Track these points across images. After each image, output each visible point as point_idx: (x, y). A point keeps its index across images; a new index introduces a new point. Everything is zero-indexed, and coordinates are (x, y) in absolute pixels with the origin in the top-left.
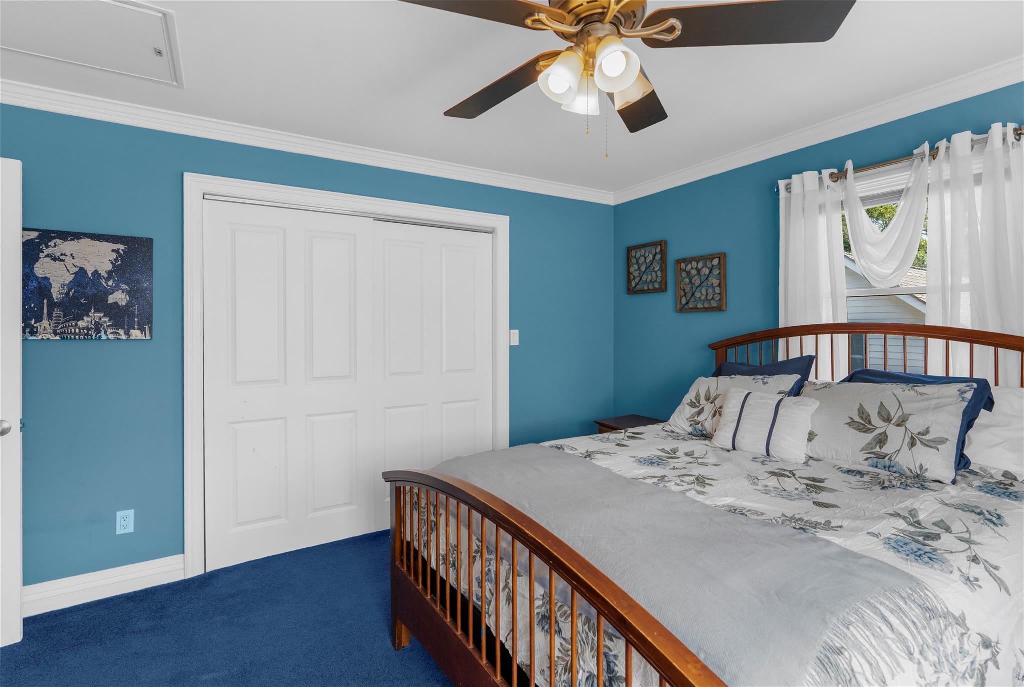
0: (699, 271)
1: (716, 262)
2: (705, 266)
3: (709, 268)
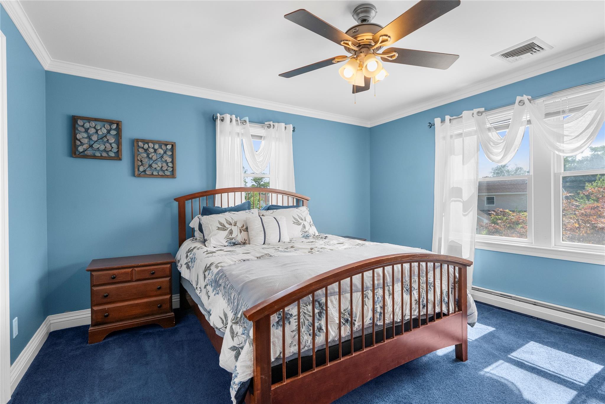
0: (155, 150)
1: (169, 147)
2: (160, 147)
3: (163, 150)
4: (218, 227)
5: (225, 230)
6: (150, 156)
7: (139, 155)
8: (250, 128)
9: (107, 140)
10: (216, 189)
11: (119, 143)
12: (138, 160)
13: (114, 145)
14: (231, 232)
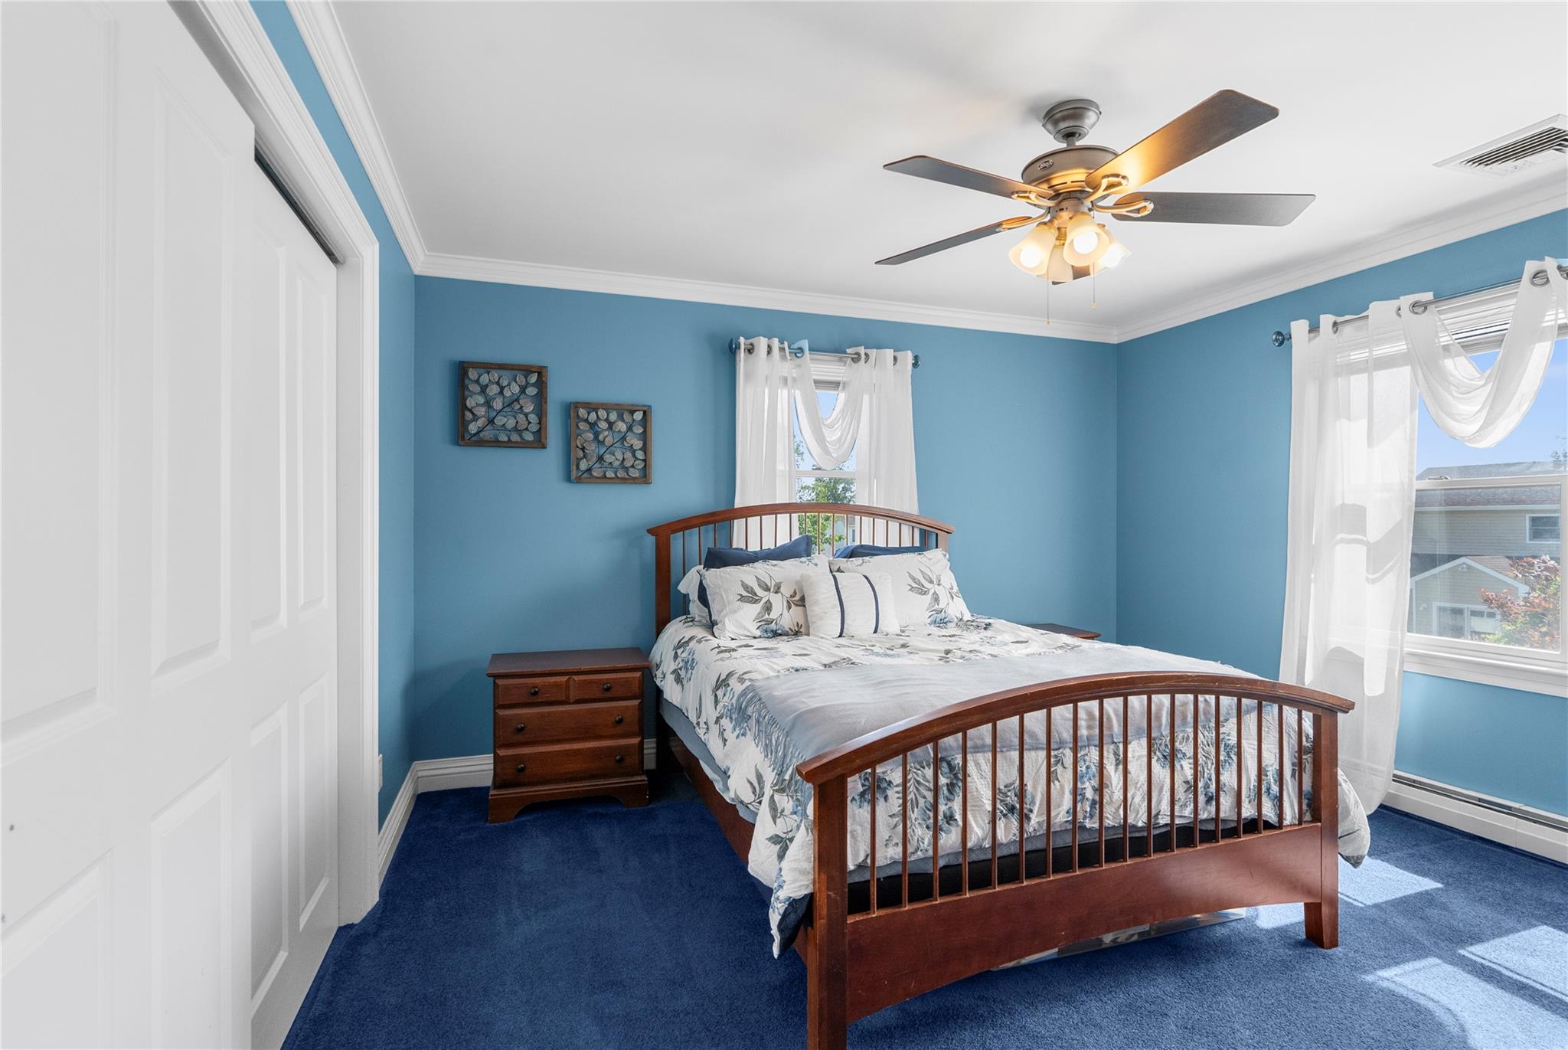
0: (611, 425)
1: (638, 416)
2: (621, 418)
3: (626, 424)
4: (741, 595)
5: (756, 602)
6: (601, 438)
7: (579, 437)
8: (812, 365)
9: (519, 407)
10: (736, 507)
11: (541, 413)
12: (577, 447)
13: (533, 418)
14: (768, 608)
